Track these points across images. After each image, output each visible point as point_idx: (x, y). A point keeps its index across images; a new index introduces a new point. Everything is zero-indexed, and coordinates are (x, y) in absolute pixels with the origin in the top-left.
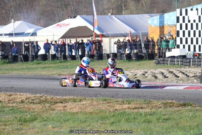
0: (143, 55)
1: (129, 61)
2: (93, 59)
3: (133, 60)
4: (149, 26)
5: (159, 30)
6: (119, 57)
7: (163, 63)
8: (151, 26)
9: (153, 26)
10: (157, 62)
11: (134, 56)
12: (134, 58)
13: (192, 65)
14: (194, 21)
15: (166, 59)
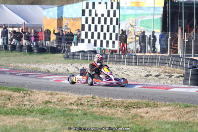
0: (45, 47)
1: (31, 54)
3: (34, 53)
4: (44, 18)
5: (56, 22)
7: (73, 58)
8: (46, 18)
9: (48, 18)
10: (66, 56)
11: (35, 48)
12: (35, 51)
13: (110, 61)
14: (103, 15)
15: (77, 54)
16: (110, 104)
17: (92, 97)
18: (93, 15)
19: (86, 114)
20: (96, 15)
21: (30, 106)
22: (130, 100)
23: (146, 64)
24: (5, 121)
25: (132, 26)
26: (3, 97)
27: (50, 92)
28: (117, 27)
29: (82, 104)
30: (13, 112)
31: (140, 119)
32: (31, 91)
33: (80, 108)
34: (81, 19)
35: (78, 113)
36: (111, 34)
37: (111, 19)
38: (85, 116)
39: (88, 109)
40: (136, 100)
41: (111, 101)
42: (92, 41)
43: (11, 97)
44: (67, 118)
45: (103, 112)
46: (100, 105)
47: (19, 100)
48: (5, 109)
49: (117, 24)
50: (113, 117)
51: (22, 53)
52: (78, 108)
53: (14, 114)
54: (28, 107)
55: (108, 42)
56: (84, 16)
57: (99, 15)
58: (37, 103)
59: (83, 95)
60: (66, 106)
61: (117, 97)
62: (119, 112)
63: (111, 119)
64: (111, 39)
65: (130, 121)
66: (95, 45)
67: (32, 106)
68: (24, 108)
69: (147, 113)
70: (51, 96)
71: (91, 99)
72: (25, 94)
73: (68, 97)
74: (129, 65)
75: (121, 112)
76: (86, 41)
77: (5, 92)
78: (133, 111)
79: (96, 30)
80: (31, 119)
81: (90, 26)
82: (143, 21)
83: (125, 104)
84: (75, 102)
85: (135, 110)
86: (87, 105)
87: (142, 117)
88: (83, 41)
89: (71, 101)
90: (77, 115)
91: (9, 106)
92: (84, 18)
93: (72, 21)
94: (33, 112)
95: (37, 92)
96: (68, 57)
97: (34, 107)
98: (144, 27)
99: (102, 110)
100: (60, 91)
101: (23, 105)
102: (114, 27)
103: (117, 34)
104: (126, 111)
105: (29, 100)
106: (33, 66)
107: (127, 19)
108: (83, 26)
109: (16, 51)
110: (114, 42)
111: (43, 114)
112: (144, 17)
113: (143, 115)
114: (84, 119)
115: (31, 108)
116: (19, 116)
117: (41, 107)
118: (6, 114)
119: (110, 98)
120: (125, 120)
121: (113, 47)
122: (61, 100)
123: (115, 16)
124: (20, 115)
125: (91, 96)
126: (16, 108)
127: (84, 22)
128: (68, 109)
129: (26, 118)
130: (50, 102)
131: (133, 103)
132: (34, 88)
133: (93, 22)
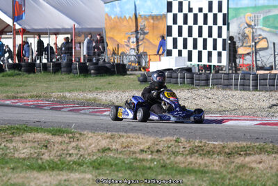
2: (20, 70)
3: (90, 74)
9: (113, 17)
10: (142, 78)
11: (92, 67)
12: (92, 71)
13: (213, 85)
14: (201, 10)
16: (203, 150)
17: (176, 141)
18: (185, 10)
19: (164, 166)
20: (190, 10)
21: (79, 156)
22: (235, 143)
23: (272, 87)
24: (39, 179)
25: (249, 26)
26: (36, 144)
27: (109, 134)
28: (224, 28)
29: (160, 151)
30: (51, 165)
31: (248, 172)
32: (81, 134)
33: (156, 157)
34: (165, 16)
35: (152, 165)
36: (215, 41)
37: (215, 16)
38: (163, 169)
39: (168, 159)
40: (244, 144)
41: (205, 145)
42: (185, 53)
43: (49, 142)
44: (134, 172)
45: (191, 163)
46: (187, 152)
47: (61, 147)
48: (40, 161)
49: (224, 24)
50: (206, 169)
51: (72, 75)
52: (153, 157)
53: (53, 169)
54: (74, 158)
55: (210, 54)
56: (171, 11)
57: (196, 11)
58: (90, 151)
59: (161, 138)
60: (134, 155)
61: (215, 139)
62: (216, 162)
63: (203, 172)
64: (215, 48)
65: (233, 175)
66: (190, 59)
67: (81, 155)
68: (69, 159)
69: (260, 162)
70: (111, 141)
71: (173, 143)
72: (70, 138)
73: (138, 140)
74: (244, 90)
75: (219, 162)
77: (40, 136)
78: (239, 160)
79: (190, 34)
80: (78, 176)
81: (180, 29)
82: (267, 17)
83: (227, 150)
84: (149, 148)
85: (242, 158)
86: (168, 152)
87: (251, 169)
88: (169, 53)
89: (142, 147)
90: (150, 168)
91: (46, 157)
92: (170, 16)
93: (152, 21)
94: (82, 166)
95: (90, 135)
96: (144, 81)
97: (84, 158)
98: (269, 26)
99: (190, 160)
100: (126, 132)
101: (68, 156)
102: (220, 28)
103: (224, 41)
104: (228, 160)
105: (77, 148)
106: (89, 96)
107: (242, 15)
108: (169, 29)
109: (62, 72)
110: (220, 54)
111: (98, 169)
112: (269, 11)
113: (254, 165)
114: (161, 174)
115: (79, 159)
116: (61, 172)
117: (95, 158)
118: (41, 168)
119: (204, 141)
120: (225, 173)
121: (219, 61)
122: (128, 146)
123: (220, 10)
124: (62, 170)
125: (174, 139)
126: (56, 160)
127: (170, 22)
128: (136, 158)
129: (72, 175)
130: (109, 149)
131: (238, 148)
132: (85, 129)
133: (185, 22)
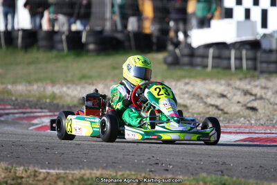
0: (119, 36)
1: (78, 55)
3: (88, 51)
6: (42, 43)
7: (191, 64)
12: (91, 47)
15: (201, 52)
76: (239, 13)
88: (229, 13)
96: (175, 63)
109: (39, 48)
